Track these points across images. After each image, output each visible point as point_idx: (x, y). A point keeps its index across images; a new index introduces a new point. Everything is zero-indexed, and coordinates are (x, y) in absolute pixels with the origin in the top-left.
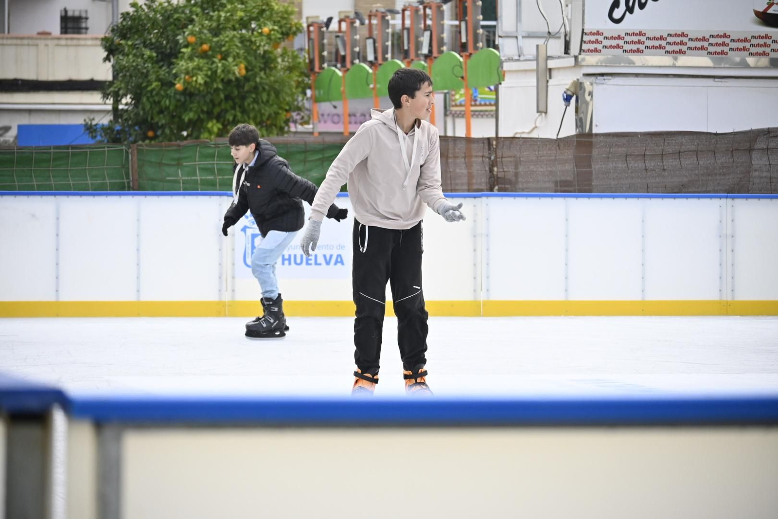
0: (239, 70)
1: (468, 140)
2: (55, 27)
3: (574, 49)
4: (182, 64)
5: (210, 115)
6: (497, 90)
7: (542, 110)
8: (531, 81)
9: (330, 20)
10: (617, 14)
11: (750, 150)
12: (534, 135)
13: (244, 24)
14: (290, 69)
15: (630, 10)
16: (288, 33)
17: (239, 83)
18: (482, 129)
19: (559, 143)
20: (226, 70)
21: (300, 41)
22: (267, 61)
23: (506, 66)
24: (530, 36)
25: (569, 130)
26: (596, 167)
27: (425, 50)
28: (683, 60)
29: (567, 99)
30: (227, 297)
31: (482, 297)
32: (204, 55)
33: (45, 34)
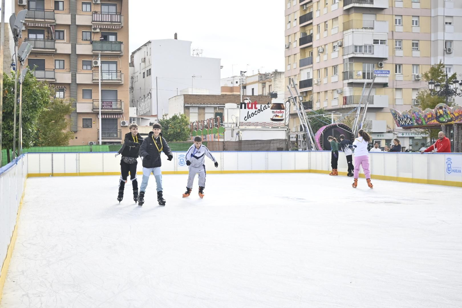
0: (179, 131)
1: (216, 141)
2: (149, 125)
3: (238, 125)
4: (169, 130)
5: (174, 138)
6: (224, 133)
7: (232, 136)
8: (230, 131)
9: (194, 122)
10: (246, 119)
11: (270, 143)
12: (231, 141)
13: (180, 123)
14: (188, 131)
15: (248, 118)
16: (187, 124)
17: (179, 133)
18: (222, 140)
19: (235, 142)
20: (176, 131)
21: (189, 127)
22: (184, 130)
23: (226, 129)
24: (230, 123)
25: (237, 140)
26: (242, 146)
27: (211, 127)
28: (257, 127)
29: (237, 134)
30: (176, 171)
31: (222, 170)
32: (173, 128)
33: (147, 126)
